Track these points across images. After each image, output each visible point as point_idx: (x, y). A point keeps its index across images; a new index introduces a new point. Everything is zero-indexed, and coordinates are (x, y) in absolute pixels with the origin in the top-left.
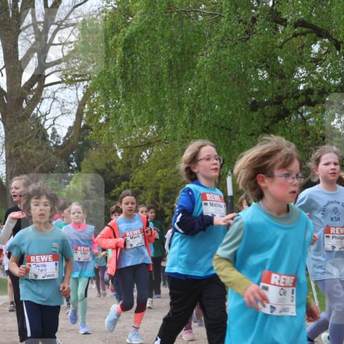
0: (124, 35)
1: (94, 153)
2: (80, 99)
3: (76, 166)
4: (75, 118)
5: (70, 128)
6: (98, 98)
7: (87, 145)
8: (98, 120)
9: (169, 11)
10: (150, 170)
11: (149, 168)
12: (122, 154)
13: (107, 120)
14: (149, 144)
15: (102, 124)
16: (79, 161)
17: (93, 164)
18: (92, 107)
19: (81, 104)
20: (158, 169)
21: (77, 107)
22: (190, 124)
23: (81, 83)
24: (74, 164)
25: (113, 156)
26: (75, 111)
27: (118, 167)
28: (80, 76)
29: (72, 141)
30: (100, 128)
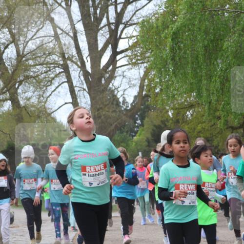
0: (172, 30)
1: (152, 114)
2: (142, 76)
3: (140, 123)
4: (138, 89)
5: (135, 97)
6: (154, 75)
7: (148, 108)
8: (154, 91)
9: (204, 11)
10: (193, 124)
11: (192, 123)
12: (172, 114)
13: (161, 90)
14: (191, 106)
15: (158, 93)
16: (142, 119)
17: (152, 122)
18: (150, 81)
19: (143, 80)
20: (199, 124)
21: (139, 82)
22: (221, 91)
23: (142, 65)
24: (139, 122)
25: (166, 115)
26: (139, 85)
27: (170, 123)
28: (141, 60)
29: (137, 106)
30: (157, 96)
